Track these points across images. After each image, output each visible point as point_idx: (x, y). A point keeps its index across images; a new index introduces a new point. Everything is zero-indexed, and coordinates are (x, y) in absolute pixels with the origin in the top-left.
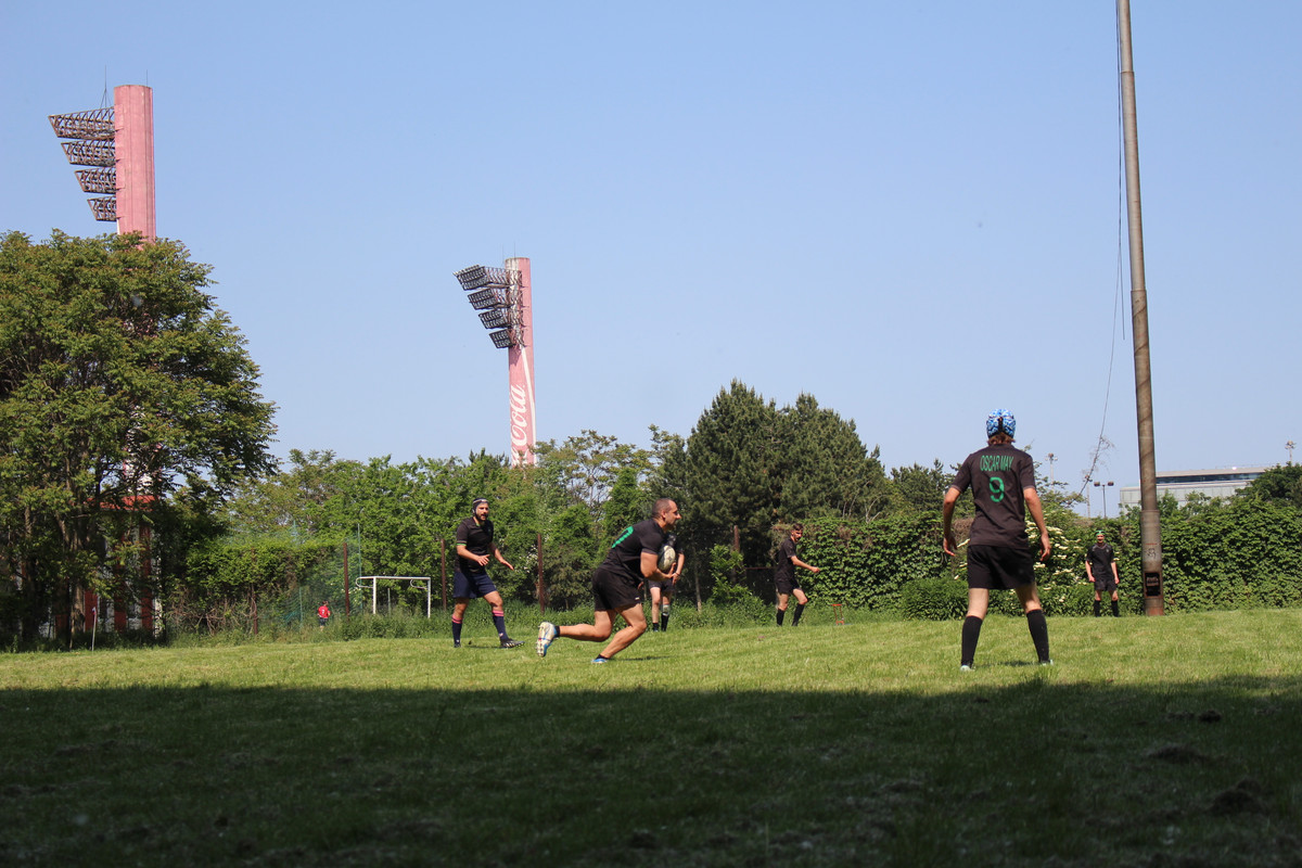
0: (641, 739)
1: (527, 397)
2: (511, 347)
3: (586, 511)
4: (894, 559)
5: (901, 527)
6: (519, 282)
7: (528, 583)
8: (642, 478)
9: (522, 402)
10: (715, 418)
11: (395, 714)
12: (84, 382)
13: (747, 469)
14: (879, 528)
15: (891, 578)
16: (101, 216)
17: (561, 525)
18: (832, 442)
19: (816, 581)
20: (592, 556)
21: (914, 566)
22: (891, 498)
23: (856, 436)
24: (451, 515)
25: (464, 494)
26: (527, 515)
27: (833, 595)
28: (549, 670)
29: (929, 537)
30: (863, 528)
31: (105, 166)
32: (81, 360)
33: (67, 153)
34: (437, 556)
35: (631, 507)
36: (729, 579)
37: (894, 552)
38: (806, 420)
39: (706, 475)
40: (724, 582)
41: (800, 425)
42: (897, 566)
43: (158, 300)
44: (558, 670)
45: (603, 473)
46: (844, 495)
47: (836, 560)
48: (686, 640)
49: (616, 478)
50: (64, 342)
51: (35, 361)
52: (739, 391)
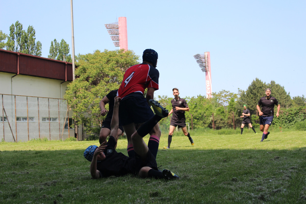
0: (235, 158)
1: (210, 83)
2: (206, 71)
3: (223, 108)
4: (293, 117)
5: (295, 110)
6: (208, 57)
7: (211, 124)
8: (236, 100)
9: (209, 84)
10: (252, 86)
11: (181, 153)
12: (113, 82)
13: (259, 97)
14: (290, 110)
15: (293, 121)
16: (116, 45)
17: (218, 111)
18: (279, 91)
19: (276, 122)
20: (225, 117)
21: (298, 119)
22: (292, 103)
23: (284, 90)
24: (193, 109)
25: (196, 104)
26: (210, 109)
27: (279, 126)
28: (215, 143)
29: (301, 112)
30: (286, 110)
31: (117, 35)
32: (113, 77)
33: (109, 32)
34: (190, 118)
35: (233, 107)
36: (256, 122)
37: (293, 115)
38: (273, 86)
39: (250, 99)
40: (254, 123)
41: (271, 87)
42: (294, 119)
43: (128, 63)
44: (217, 143)
45: (226, 99)
46: (282, 103)
47: (280, 118)
48: (246, 136)
49: (229, 100)
50: (108, 73)
51: (102, 77)
52: (257, 80)
